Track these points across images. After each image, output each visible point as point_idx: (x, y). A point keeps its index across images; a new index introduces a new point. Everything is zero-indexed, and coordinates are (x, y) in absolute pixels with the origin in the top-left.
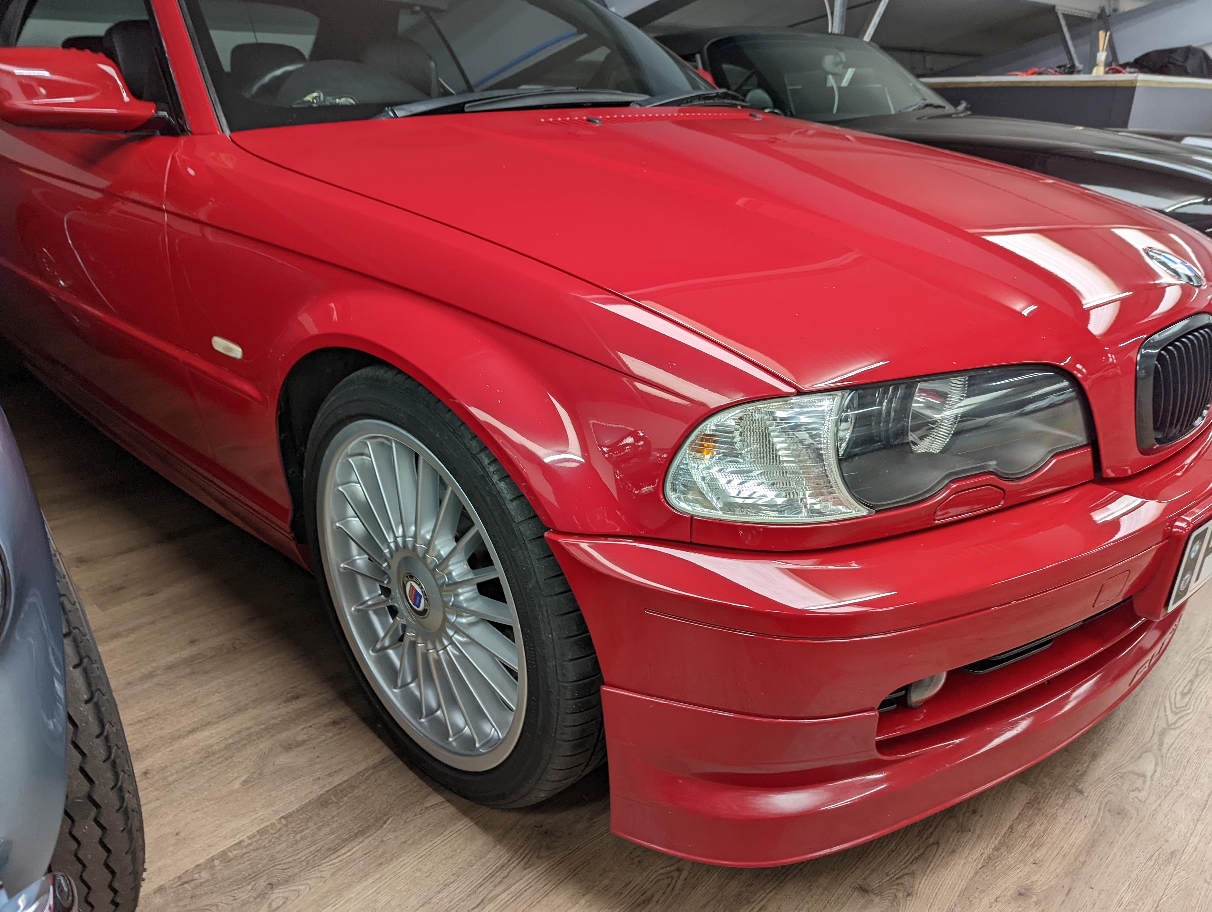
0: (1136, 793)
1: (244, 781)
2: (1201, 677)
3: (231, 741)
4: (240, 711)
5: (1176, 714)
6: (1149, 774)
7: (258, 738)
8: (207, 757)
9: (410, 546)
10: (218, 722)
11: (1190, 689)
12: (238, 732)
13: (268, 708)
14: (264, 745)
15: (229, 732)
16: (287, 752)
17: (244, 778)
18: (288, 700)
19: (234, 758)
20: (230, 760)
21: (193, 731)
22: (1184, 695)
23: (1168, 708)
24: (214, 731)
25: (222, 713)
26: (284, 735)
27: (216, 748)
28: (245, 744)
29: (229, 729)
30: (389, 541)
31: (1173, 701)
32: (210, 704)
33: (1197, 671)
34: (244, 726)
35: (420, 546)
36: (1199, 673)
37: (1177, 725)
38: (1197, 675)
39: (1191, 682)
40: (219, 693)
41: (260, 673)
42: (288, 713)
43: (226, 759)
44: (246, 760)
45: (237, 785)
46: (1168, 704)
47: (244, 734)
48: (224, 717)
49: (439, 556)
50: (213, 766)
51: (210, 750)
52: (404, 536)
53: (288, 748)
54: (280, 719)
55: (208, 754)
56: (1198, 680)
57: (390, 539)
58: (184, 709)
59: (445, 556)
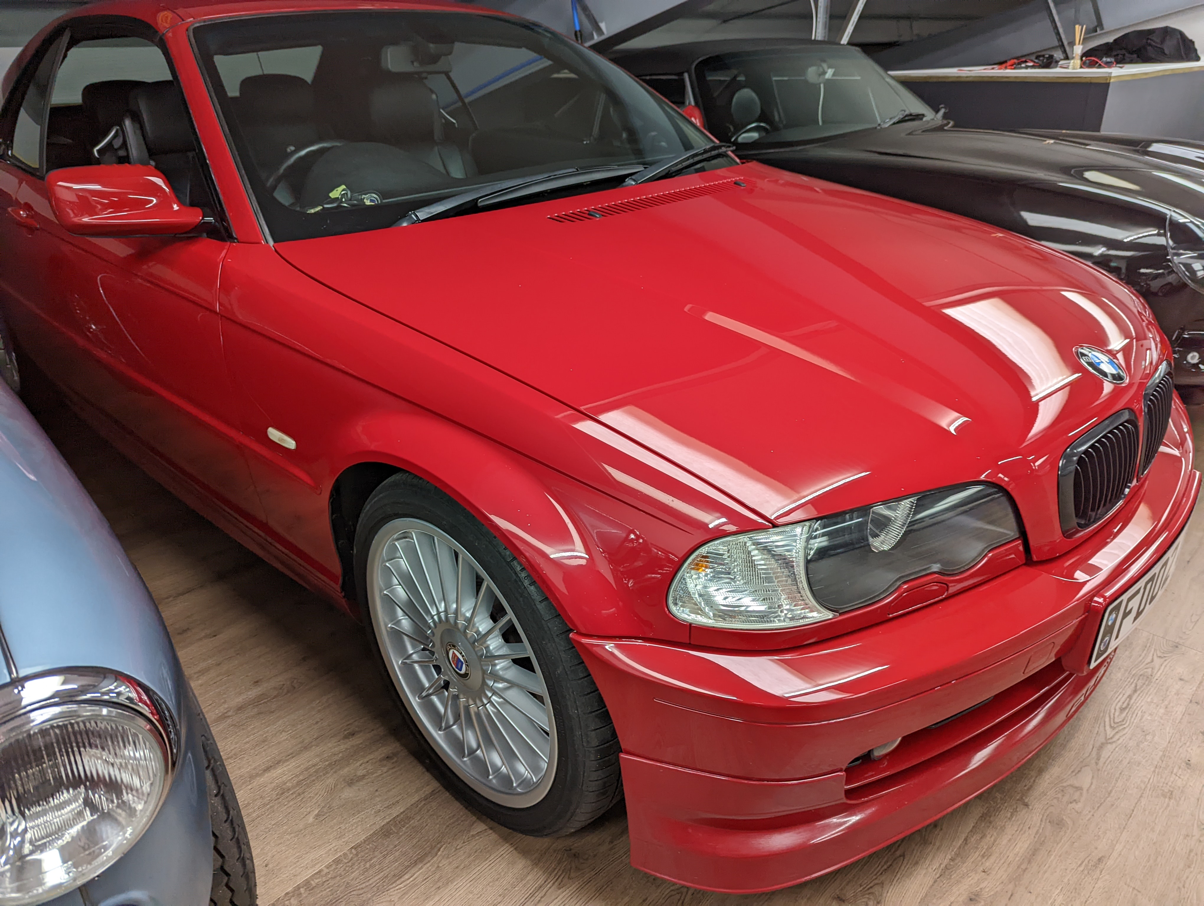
0: (1073, 805)
1: (317, 815)
2: (1138, 692)
3: (301, 778)
4: (306, 748)
5: (1113, 728)
6: (1086, 786)
7: (324, 775)
8: (283, 793)
9: (452, 621)
10: (287, 760)
11: (1128, 705)
12: (307, 769)
13: (330, 745)
14: (330, 781)
15: (299, 769)
16: (350, 786)
17: (316, 812)
18: (346, 737)
19: (306, 794)
20: (302, 796)
21: (267, 769)
22: (1122, 710)
23: (1107, 723)
24: (285, 769)
25: (291, 751)
26: (346, 770)
27: (289, 784)
28: (314, 780)
29: (299, 766)
30: (433, 614)
31: (1112, 717)
32: (279, 743)
33: (1136, 686)
34: (310, 763)
35: (461, 622)
36: (1138, 687)
37: (1114, 739)
38: (1135, 691)
39: (1130, 697)
40: (285, 732)
41: (319, 711)
42: (347, 749)
43: (299, 794)
44: (316, 794)
45: (311, 819)
46: (1107, 720)
47: (312, 770)
48: (292, 755)
49: (478, 632)
50: (289, 802)
51: (284, 787)
52: (446, 611)
53: (351, 782)
54: (341, 755)
55: (283, 791)
56: (1136, 695)
57: (434, 612)
58: (257, 748)
59: (483, 633)
